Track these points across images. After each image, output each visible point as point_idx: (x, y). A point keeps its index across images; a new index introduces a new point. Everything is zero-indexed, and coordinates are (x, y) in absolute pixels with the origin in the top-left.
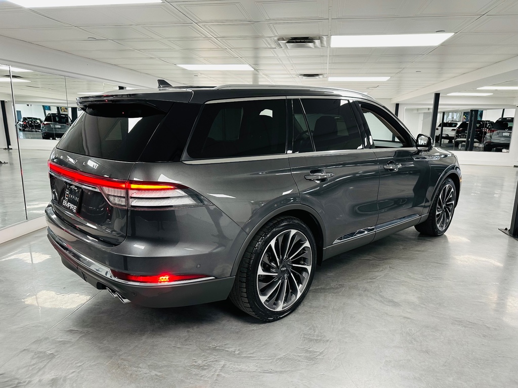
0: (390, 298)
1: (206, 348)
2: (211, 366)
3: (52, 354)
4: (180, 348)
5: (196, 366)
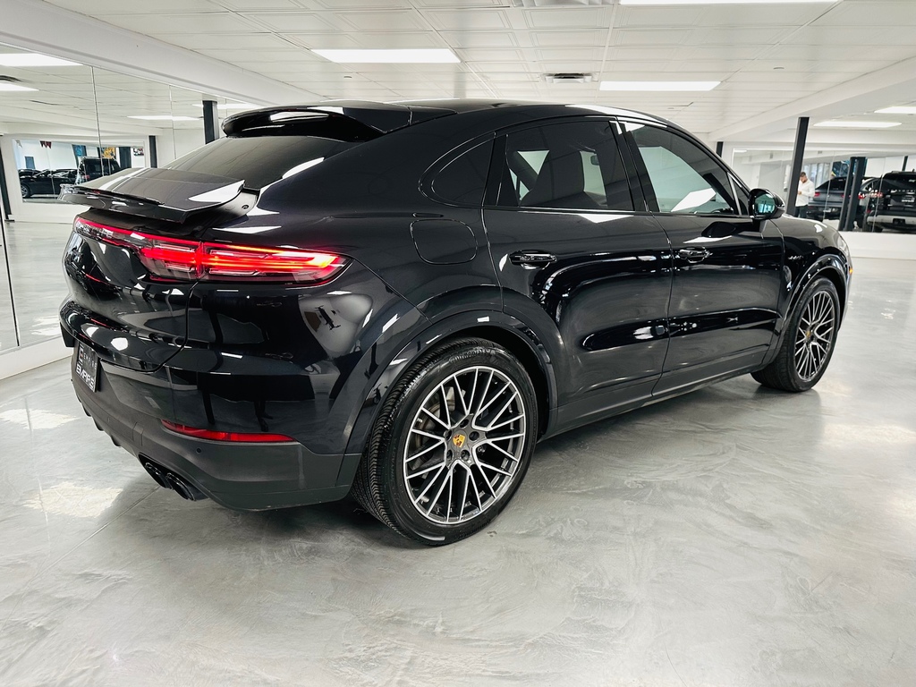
0: (749, 511)
1: (373, 617)
2: (385, 662)
3: (41, 628)
4: (315, 617)
5: (350, 659)
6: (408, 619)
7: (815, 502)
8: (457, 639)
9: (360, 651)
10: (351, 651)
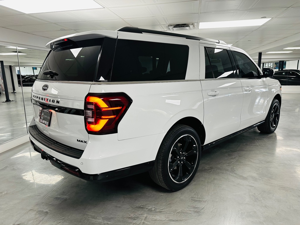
0: (241, 174)
1: (135, 206)
2: (139, 218)
3: (47, 212)
4: (120, 207)
5: (130, 217)
6: (145, 207)
7: (260, 172)
8: (158, 212)
9: (132, 215)
10: (130, 215)
